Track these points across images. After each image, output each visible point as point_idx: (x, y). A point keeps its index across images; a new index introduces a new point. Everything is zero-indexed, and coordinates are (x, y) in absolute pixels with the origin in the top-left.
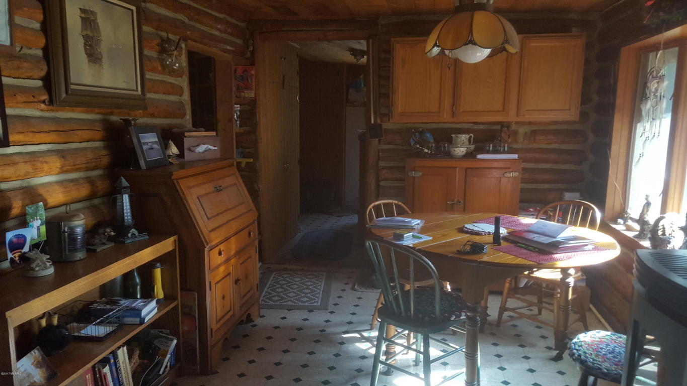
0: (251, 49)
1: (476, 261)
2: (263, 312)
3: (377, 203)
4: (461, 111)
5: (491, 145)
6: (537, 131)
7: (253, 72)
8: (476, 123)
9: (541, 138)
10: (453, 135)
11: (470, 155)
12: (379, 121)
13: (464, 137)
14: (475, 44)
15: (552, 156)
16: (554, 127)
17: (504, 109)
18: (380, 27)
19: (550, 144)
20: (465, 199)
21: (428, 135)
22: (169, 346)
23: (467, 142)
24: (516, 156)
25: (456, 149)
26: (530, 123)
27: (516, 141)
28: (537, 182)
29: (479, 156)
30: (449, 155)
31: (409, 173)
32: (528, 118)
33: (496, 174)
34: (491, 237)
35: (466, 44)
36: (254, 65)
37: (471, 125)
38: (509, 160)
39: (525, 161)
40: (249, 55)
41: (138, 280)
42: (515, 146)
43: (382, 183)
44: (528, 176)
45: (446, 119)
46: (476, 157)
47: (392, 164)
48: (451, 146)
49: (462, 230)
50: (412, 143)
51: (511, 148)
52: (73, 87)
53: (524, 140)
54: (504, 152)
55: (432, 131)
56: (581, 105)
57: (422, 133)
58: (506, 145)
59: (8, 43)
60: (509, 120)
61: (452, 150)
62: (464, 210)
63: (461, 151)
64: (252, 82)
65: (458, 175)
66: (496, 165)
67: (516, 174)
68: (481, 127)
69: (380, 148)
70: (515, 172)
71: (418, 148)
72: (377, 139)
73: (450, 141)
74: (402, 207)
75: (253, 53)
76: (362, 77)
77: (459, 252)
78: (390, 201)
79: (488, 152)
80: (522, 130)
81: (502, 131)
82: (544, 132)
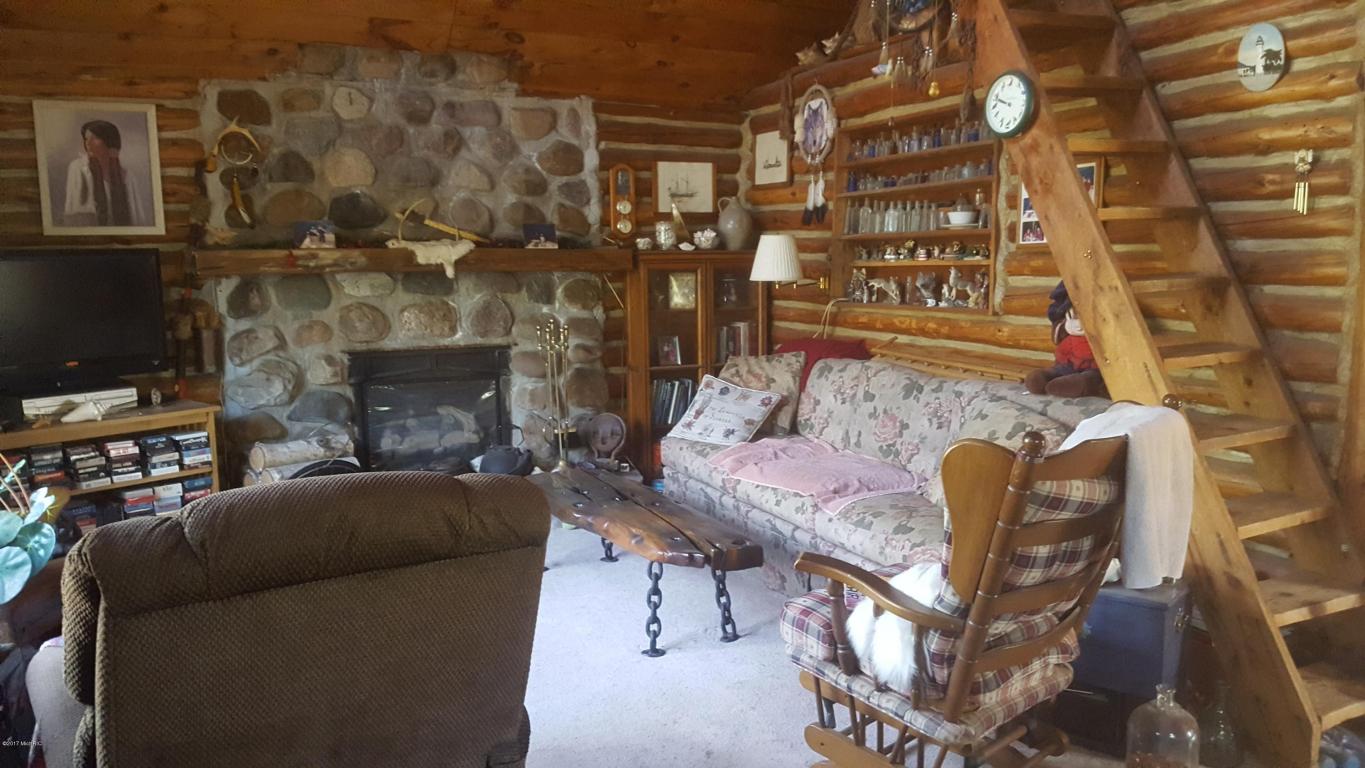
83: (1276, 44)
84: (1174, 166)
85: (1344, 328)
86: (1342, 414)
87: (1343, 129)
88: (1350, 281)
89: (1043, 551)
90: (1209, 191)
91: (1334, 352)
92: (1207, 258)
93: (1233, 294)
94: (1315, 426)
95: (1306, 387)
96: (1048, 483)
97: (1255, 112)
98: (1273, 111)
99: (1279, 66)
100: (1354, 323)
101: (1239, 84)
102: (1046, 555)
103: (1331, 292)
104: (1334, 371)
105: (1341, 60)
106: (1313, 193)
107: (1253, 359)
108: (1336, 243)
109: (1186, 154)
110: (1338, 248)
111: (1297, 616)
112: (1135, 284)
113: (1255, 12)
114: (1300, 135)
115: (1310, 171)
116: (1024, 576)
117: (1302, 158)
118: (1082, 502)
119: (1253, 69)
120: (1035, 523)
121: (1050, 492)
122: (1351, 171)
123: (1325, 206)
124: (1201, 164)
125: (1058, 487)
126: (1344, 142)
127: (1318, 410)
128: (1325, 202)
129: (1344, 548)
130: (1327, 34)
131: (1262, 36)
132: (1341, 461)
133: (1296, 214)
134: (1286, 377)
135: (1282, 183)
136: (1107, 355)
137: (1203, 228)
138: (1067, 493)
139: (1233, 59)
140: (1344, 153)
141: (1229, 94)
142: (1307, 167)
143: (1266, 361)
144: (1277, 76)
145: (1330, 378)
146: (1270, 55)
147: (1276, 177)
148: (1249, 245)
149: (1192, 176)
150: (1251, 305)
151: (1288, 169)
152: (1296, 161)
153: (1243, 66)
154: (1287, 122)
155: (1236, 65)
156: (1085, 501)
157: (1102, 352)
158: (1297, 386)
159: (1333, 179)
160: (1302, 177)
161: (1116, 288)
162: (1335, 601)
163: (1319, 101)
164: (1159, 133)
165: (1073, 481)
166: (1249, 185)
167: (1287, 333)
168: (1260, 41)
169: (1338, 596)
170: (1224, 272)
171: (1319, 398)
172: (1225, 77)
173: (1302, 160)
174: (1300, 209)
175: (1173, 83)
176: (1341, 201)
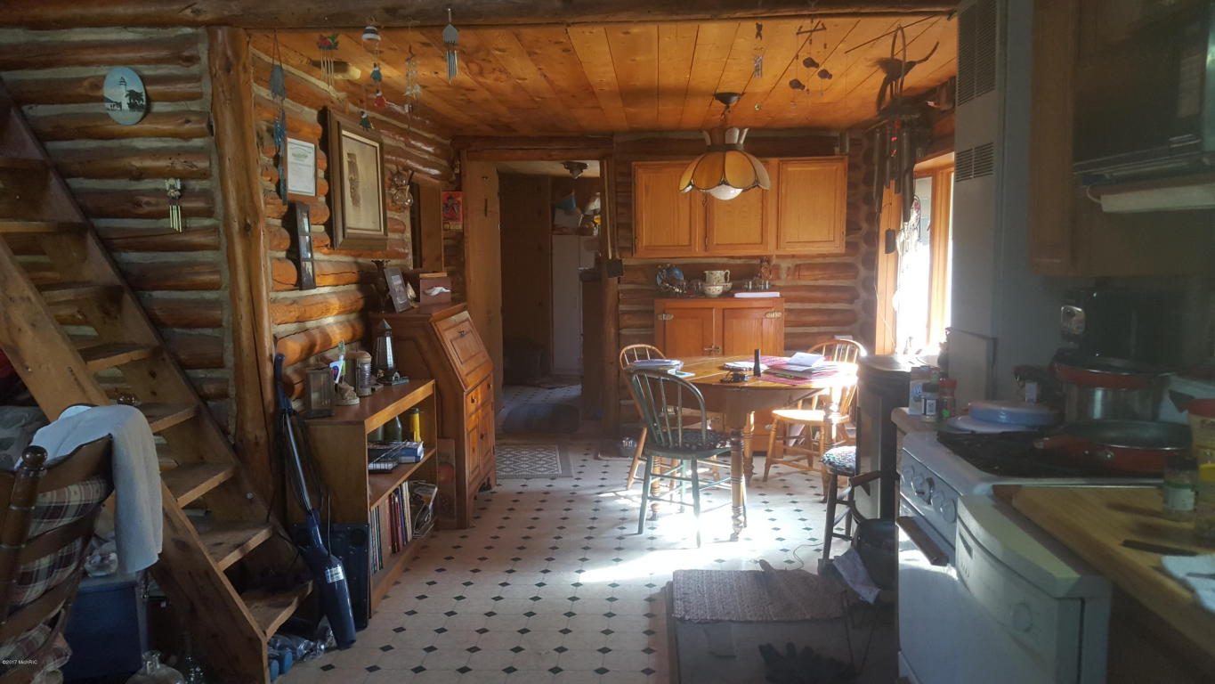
0: (457, 171)
1: (738, 387)
2: (499, 481)
3: (629, 347)
4: (715, 243)
5: (750, 283)
6: (803, 265)
7: (460, 199)
8: (732, 257)
9: (806, 273)
10: (707, 272)
11: (727, 294)
12: (618, 257)
13: (719, 274)
14: (728, 184)
15: (819, 294)
16: (820, 260)
17: (763, 242)
18: (615, 145)
19: (816, 280)
20: (723, 347)
21: (677, 272)
22: (431, 494)
23: (723, 280)
24: (777, 294)
25: (712, 288)
26: (793, 256)
27: (779, 278)
28: (804, 325)
29: (738, 295)
30: (703, 294)
31: (660, 316)
32: (790, 250)
33: (757, 314)
34: (752, 373)
35: (719, 185)
36: (460, 190)
37: (726, 259)
38: (770, 299)
39: (788, 300)
40: (454, 178)
41: (399, 426)
42: (778, 283)
43: (624, 332)
44: (793, 318)
45: (698, 253)
46: (733, 296)
47: (635, 308)
48: (704, 284)
49: (723, 368)
50: (659, 282)
51: (773, 286)
52: (349, 231)
53: (788, 275)
54: (765, 290)
55: (683, 267)
56: (847, 235)
57: (669, 270)
58: (767, 282)
59: (314, 195)
60: (768, 253)
61: (707, 288)
62: (723, 354)
63: (716, 289)
64: (459, 210)
65: (715, 317)
66: (755, 304)
67: (778, 315)
68: (738, 262)
69: (620, 288)
70: (778, 311)
71: (667, 288)
72: (616, 278)
73: (703, 278)
74: (656, 352)
75: (459, 176)
76: (573, 193)
77: (722, 381)
78: (643, 346)
79: (747, 290)
80: (785, 264)
81: (761, 267)
82: (811, 267)
83: (138, 87)
84: (54, 182)
85: (224, 324)
86: (232, 391)
87: (202, 164)
88: (224, 286)
89: (45, 562)
90: (91, 209)
91: (219, 342)
92: (98, 269)
93: (128, 299)
94: (211, 404)
95: (201, 373)
96: (49, 494)
97: (126, 142)
98: (140, 143)
99: (142, 106)
100: (231, 318)
101: (107, 116)
102: (47, 565)
103: (208, 295)
104: (222, 358)
105: (192, 109)
106: (186, 214)
107: (156, 353)
108: (208, 256)
109: (64, 174)
110: (210, 260)
111: (232, 558)
112: (46, 293)
113: (114, 56)
114: (168, 166)
115: (180, 197)
116: (27, 593)
117: (171, 185)
118: (80, 505)
119: (119, 105)
120: (38, 536)
121: (51, 503)
122: (213, 199)
123: (195, 225)
124: (77, 183)
125: (58, 495)
126: (204, 175)
127: (213, 390)
128: (195, 223)
129: (249, 496)
130: (179, 86)
131: (125, 78)
132: (236, 428)
133: (173, 232)
134: (183, 366)
135: (157, 205)
136: (27, 363)
137: (91, 241)
138: (66, 501)
139: (98, 94)
140: (205, 184)
141: (99, 123)
142: (178, 193)
143: (165, 355)
144: (140, 114)
145: (218, 364)
146: (133, 95)
147: (153, 200)
148: (133, 257)
149: (73, 195)
150: (144, 309)
151: (161, 193)
152: (167, 188)
153: (110, 101)
154: (155, 153)
155: (103, 99)
156: (83, 503)
157: (22, 362)
158: (192, 373)
159: (199, 204)
160: (173, 200)
161: (29, 299)
162: (254, 538)
163: (179, 140)
164: (33, 152)
165: (70, 487)
166: (129, 205)
167: (177, 330)
168: (123, 82)
169: (254, 535)
170: (117, 281)
171: (211, 380)
172: (93, 108)
173: (172, 187)
174: (176, 227)
175: (40, 107)
176: (207, 222)
